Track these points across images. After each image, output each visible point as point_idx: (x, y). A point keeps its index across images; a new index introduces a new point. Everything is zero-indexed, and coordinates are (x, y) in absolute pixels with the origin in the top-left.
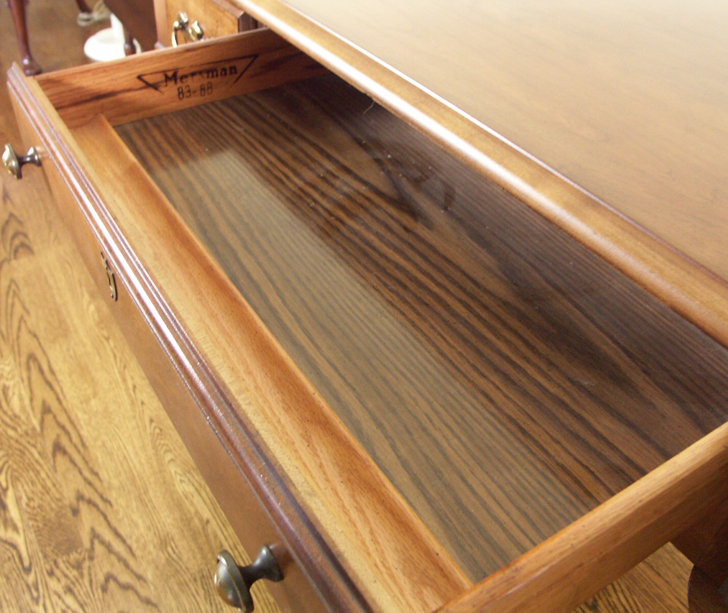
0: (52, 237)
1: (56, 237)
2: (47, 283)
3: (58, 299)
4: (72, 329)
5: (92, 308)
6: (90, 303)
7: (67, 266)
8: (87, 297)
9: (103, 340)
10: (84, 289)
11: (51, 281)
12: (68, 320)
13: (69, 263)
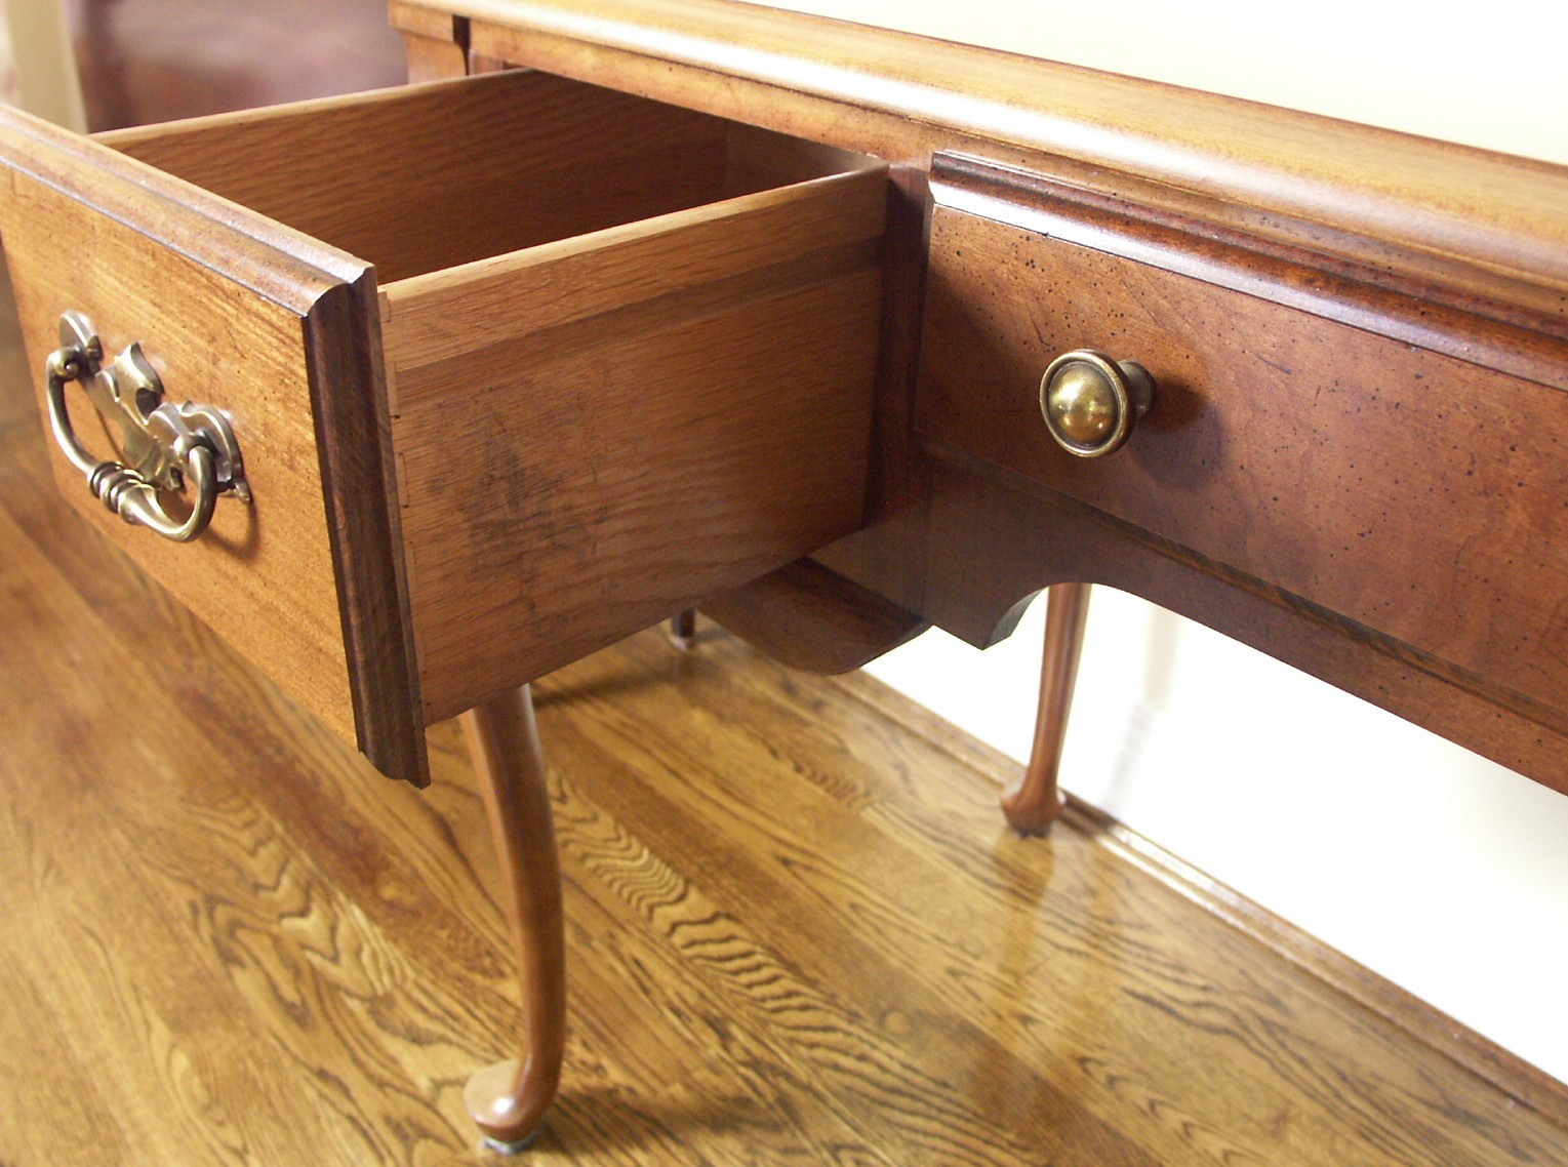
0: (39, 865)
1: (50, 864)
2: (39, 1002)
3: (75, 1043)
4: (130, 1138)
5: (182, 1061)
6: (172, 1047)
7: (90, 943)
8: (160, 1029)
9: (227, 1156)
10: (147, 1005)
11: (51, 996)
12: (115, 1111)
13: (93, 935)
